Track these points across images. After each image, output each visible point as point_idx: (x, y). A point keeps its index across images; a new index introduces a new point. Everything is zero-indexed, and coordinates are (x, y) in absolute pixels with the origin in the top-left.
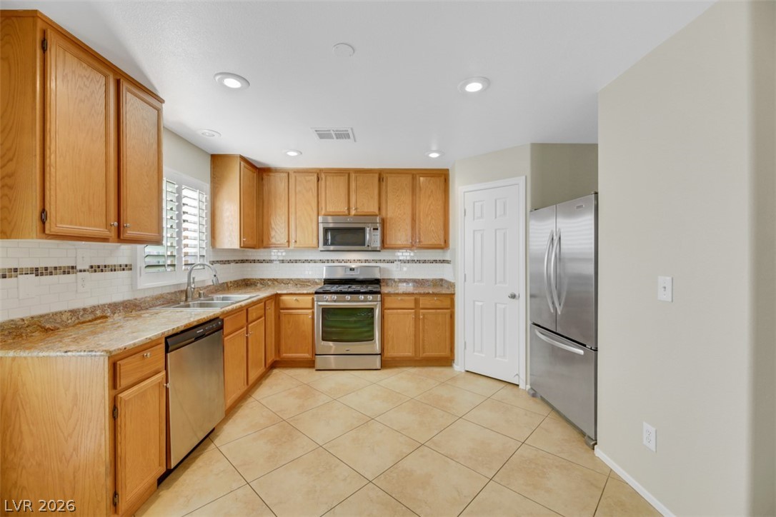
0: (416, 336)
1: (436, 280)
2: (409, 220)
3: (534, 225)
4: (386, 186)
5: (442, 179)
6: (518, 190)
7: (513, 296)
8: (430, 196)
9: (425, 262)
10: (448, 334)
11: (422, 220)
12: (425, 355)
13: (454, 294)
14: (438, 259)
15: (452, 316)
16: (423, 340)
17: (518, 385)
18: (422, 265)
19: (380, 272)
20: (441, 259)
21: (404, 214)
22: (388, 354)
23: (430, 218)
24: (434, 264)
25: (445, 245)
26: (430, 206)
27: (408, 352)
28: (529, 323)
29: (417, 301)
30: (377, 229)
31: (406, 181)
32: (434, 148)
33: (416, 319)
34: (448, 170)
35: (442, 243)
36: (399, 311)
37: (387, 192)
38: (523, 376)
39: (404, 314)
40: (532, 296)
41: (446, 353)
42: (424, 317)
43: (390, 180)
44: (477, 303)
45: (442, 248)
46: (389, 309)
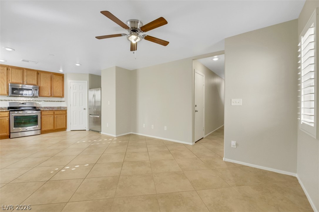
0: (54, 123)
1: (59, 107)
2: (49, 88)
3: (90, 92)
4: (40, 76)
5: (62, 77)
6: (86, 84)
7: (85, 109)
8: (57, 81)
9: (54, 101)
10: (65, 121)
11: (54, 88)
12: (57, 128)
13: (67, 110)
14: (59, 100)
15: (66, 116)
16: (56, 124)
17: (86, 130)
18: (53, 102)
19: (36, 104)
20: (60, 100)
21: (48, 86)
22: (43, 129)
23: (57, 88)
24: (58, 102)
25: (63, 96)
26: (57, 84)
27: (51, 128)
28: (89, 114)
29: (54, 113)
30: (37, 90)
31: (49, 76)
32: (61, 69)
33: (54, 118)
34: (64, 74)
35: (62, 95)
36: (47, 116)
37: (40, 78)
38: (87, 127)
39: (49, 116)
40: (89, 109)
41: (65, 127)
42: (57, 117)
43: (42, 74)
44: (74, 112)
45: (62, 97)
46: (43, 115)
